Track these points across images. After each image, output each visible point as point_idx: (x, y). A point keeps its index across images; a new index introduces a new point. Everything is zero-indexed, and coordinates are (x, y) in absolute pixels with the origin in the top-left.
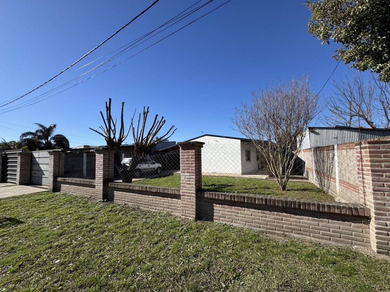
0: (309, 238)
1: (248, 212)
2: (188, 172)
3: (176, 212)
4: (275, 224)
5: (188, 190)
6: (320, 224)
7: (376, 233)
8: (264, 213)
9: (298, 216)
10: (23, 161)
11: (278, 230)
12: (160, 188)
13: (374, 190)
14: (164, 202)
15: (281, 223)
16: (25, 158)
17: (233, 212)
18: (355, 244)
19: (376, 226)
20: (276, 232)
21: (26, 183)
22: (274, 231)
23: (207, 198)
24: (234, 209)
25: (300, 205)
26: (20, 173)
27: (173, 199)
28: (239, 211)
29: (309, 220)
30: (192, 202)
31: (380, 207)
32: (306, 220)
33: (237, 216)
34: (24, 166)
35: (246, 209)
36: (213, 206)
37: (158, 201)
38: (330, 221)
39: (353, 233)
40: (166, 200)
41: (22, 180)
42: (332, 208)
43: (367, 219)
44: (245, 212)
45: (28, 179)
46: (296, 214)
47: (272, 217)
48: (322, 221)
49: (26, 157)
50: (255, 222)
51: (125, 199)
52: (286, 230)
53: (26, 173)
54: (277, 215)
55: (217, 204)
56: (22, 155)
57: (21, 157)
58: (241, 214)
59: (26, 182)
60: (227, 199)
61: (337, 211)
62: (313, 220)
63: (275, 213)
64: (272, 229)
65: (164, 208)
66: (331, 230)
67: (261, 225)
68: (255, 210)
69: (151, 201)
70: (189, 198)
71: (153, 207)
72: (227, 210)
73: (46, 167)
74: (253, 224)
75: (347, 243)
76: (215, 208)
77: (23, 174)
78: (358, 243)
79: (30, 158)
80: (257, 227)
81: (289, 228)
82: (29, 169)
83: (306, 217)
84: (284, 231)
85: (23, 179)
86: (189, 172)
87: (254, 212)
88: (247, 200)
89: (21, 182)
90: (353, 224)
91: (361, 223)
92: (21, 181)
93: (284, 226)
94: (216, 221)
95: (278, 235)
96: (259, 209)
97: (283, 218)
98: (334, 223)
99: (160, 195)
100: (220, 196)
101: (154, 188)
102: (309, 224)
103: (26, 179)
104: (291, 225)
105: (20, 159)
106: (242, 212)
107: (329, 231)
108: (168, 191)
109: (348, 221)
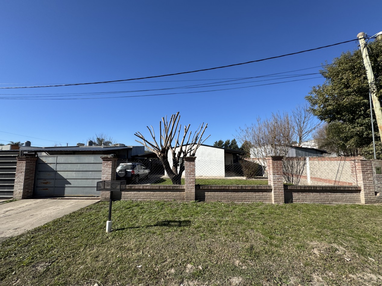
0: (340, 203)
1: (312, 194)
2: (277, 175)
3: (266, 201)
4: (325, 199)
5: (279, 185)
6: (344, 196)
7: (365, 196)
8: (320, 194)
9: (335, 194)
10: (28, 168)
11: (327, 202)
12: (254, 186)
13: (363, 179)
14: (256, 196)
15: (328, 198)
16: (30, 164)
17: (304, 196)
18: (356, 202)
19: (364, 193)
20: (326, 203)
21: (29, 196)
22: (325, 203)
23: (290, 189)
24: (304, 194)
25: (337, 188)
26: (24, 184)
27: (264, 193)
28: (307, 195)
29: (339, 194)
30: (281, 193)
31: (365, 185)
32: (338, 195)
33: (306, 198)
34: (29, 174)
35: (311, 193)
36: (292, 194)
37: (251, 195)
38: (347, 194)
39: (355, 198)
40: (257, 194)
41: (25, 192)
42: (349, 188)
43: (360, 191)
44: (311, 195)
45: (31, 191)
46: (334, 193)
47: (324, 195)
48: (345, 194)
49: (31, 162)
50: (316, 200)
51: (218, 197)
52: (331, 201)
53: (30, 183)
54: (326, 194)
55: (294, 192)
56: (27, 160)
57: (26, 163)
58: (308, 196)
59: (29, 194)
60: (302, 188)
61: (351, 189)
62: (341, 194)
63: (325, 193)
64: (324, 202)
65: (256, 199)
66: (348, 197)
67: (319, 201)
68: (316, 193)
69: (245, 196)
70: (280, 190)
71: (247, 200)
72: (300, 195)
73: (75, 175)
74: (315, 201)
75: (354, 202)
76: (293, 195)
77: (27, 185)
78: (357, 201)
79: (35, 163)
80: (317, 202)
81: (331, 200)
82: (33, 178)
83: (338, 194)
84: (329, 202)
85: (27, 191)
86: (279, 175)
87: (315, 194)
88: (313, 188)
89: (24, 196)
90: (355, 194)
91: (358, 193)
92: (25, 194)
93: (330, 199)
94: (295, 202)
95: (327, 204)
96: (318, 192)
97: (329, 195)
98: (348, 195)
99: (253, 191)
100: (298, 187)
101: (249, 186)
102: (340, 196)
103: (30, 191)
104: (332, 198)
105: (25, 165)
106: (309, 195)
107: (347, 198)
108: (261, 188)
109: (354, 193)
